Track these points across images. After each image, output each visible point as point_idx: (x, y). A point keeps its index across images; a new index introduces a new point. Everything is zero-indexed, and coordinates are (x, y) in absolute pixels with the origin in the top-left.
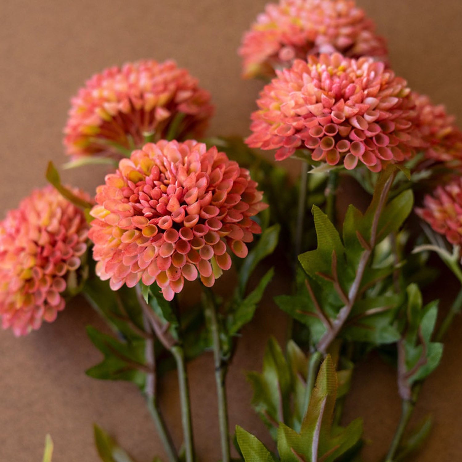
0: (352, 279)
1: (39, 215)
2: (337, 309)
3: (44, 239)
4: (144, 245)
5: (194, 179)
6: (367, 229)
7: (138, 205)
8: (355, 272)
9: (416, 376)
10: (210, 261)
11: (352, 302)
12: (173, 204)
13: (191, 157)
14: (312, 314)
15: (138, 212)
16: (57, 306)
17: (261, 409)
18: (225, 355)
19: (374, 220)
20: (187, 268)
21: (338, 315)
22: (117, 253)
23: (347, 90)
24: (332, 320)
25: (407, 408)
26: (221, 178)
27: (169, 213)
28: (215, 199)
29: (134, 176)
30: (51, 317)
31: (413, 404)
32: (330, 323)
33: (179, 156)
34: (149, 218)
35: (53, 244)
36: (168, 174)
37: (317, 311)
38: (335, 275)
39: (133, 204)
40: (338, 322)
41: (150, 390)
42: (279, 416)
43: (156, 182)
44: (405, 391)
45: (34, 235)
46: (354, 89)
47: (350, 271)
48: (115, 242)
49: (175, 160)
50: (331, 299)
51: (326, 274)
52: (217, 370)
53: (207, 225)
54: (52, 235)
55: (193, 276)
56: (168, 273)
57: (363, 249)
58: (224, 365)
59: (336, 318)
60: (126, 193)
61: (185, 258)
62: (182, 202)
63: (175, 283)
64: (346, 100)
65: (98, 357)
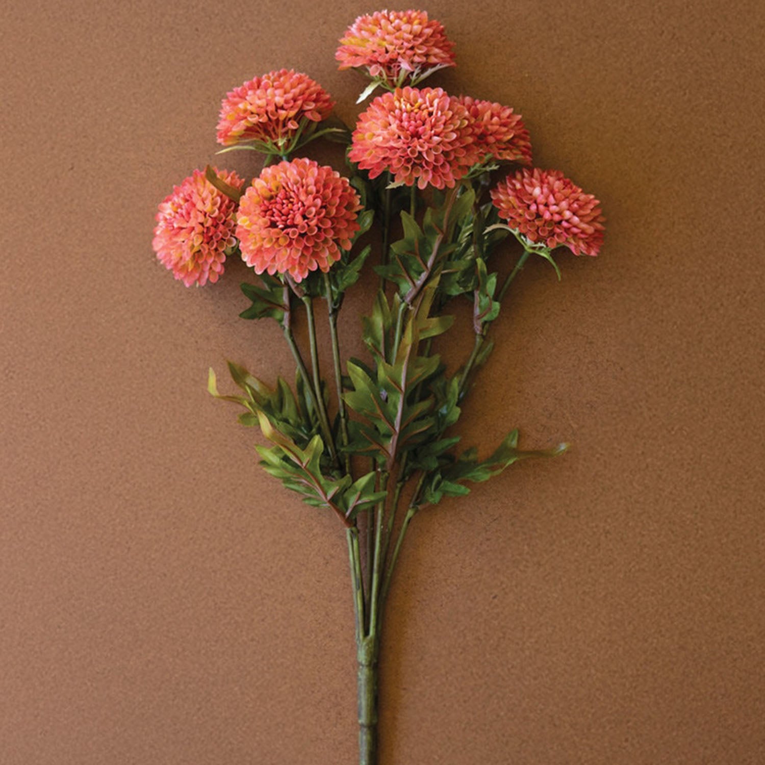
0: (431, 253)
1: (203, 201)
2: (419, 274)
3: (209, 223)
4: (279, 248)
5: (312, 199)
6: (441, 221)
7: (272, 219)
8: (432, 248)
9: (485, 318)
10: (327, 258)
11: (430, 270)
12: (299, 220)
13: (308, 180)
14: (400, 276)
15: (273, 225)
16: (218, 273)
17: (369, 341)
18: (335, 305)
19: (446, 214)
20: (311, 263)
21: (420, 278)
22: (259, 251)
23: (420, 129)
24: (415, 280)
25: (478, 340)
26: (330, 195)
27: (295, 226)
28: (328, 213)
29: (268, 194)
30: (213, 279)
31: (483, 337)
32: (414, 283)
33: (299, 178)
34: (283, 229)
35: (216, 226)
36: (292, 194)
37: (405, 274)
38: (417, 252)
39: (269, 217)
40: (419, 283)
41: (286, 323)
42: (382, 348)
43: (284, 201)
44: (478, 328)
45: (201, 219)
46: (425, 130)
47: (428, 248)
48: (258, 245)
49: (296, 183)
50: (414, 267)
51: (410, 252)
52: (330, 315)
53: (323, 233)
54: (214, 219)
55: (314, 268)
56: (297, 266)
57: (438, 234)
58: (335, 311)
59: (418, 279)
60: (263, 208)
61: (308, 258)
62: (304, 217)
63: (302, 272)
64: (419, 138)
65: (249, 304)
